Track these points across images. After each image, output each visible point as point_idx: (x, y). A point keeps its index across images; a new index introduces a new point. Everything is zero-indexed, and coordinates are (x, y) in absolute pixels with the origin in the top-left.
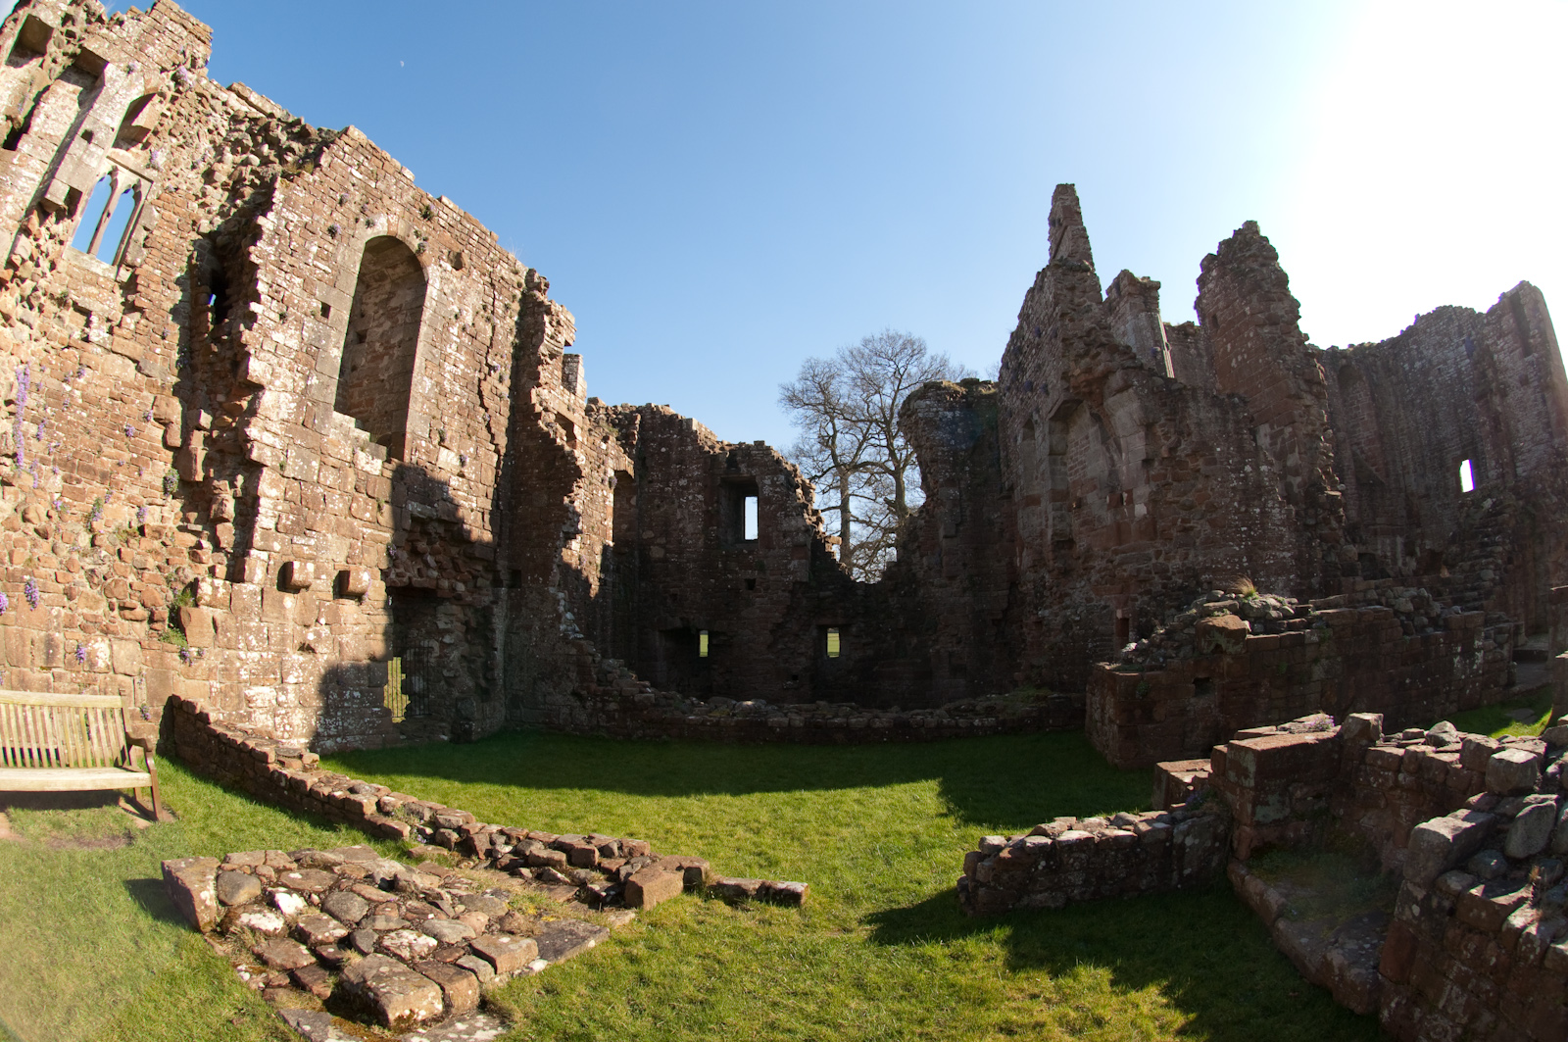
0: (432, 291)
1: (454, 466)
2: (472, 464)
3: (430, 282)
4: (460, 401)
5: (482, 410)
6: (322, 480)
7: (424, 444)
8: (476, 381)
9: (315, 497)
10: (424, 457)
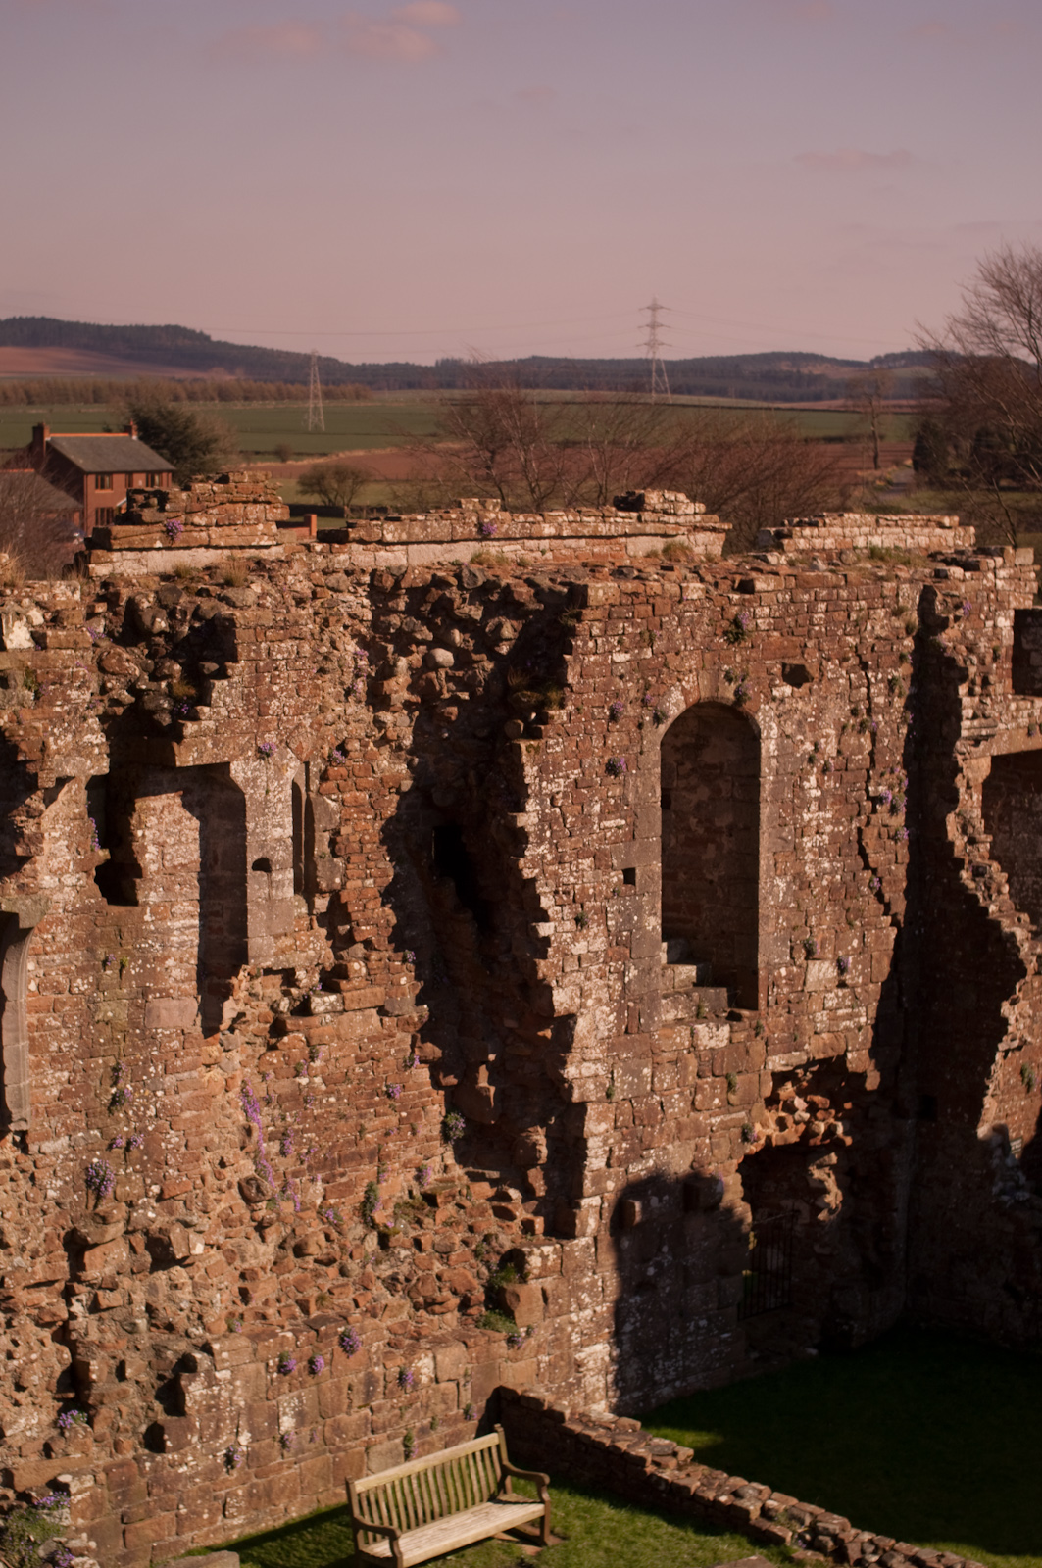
0: (769, 746)
1: (830, 981)
2: (856, 962)
3: (764, 734)
4: (832, 882)
5: (867, 875)
6: (657, 1085)
7: (783, 972)
8: (854, 836)
9: (651, 1108)
10: (786, 990)
